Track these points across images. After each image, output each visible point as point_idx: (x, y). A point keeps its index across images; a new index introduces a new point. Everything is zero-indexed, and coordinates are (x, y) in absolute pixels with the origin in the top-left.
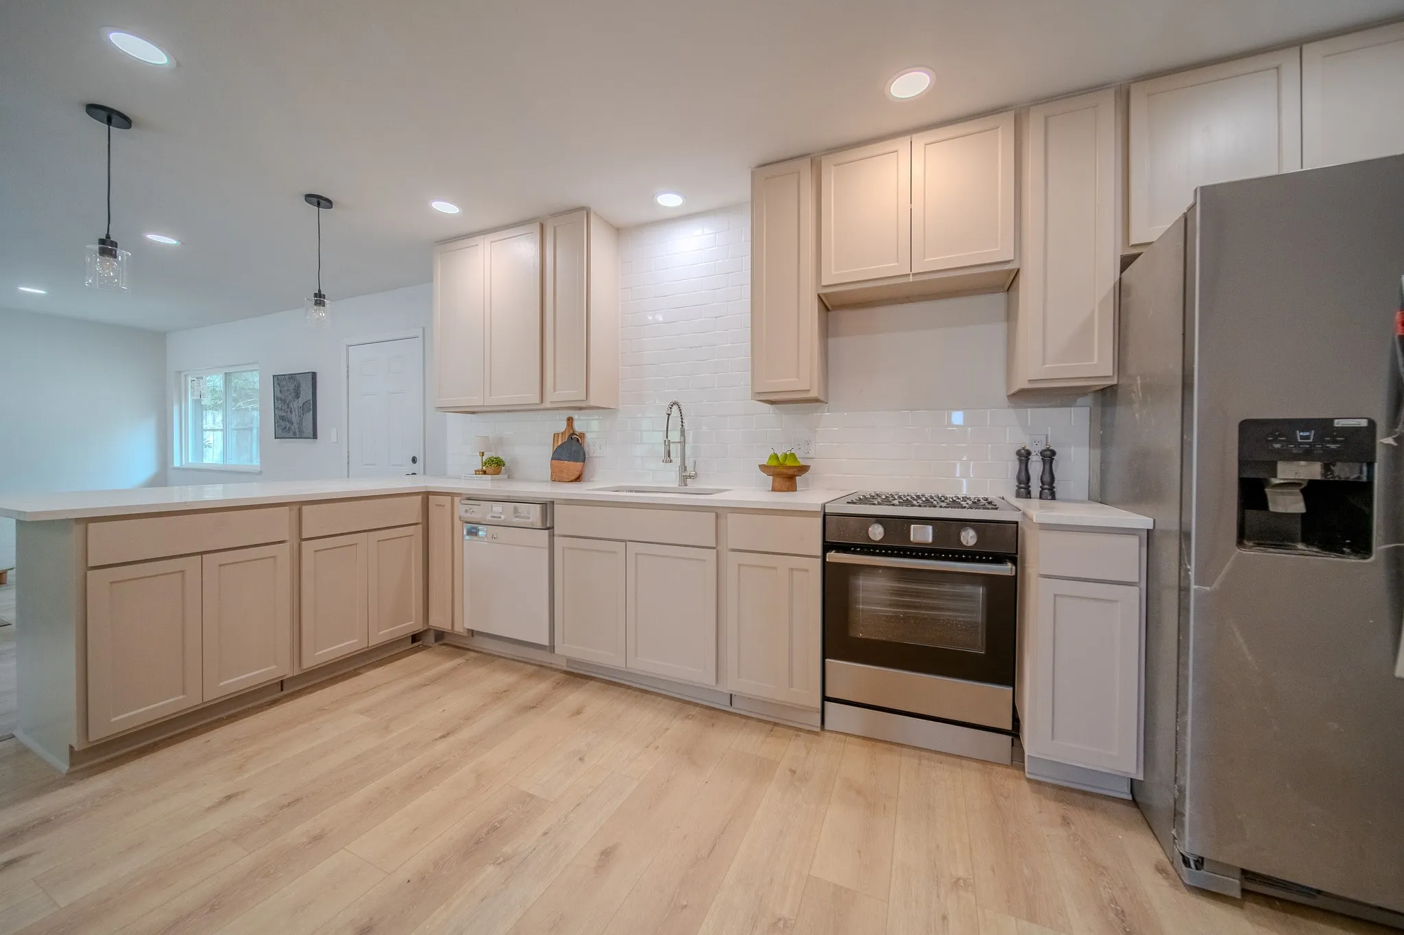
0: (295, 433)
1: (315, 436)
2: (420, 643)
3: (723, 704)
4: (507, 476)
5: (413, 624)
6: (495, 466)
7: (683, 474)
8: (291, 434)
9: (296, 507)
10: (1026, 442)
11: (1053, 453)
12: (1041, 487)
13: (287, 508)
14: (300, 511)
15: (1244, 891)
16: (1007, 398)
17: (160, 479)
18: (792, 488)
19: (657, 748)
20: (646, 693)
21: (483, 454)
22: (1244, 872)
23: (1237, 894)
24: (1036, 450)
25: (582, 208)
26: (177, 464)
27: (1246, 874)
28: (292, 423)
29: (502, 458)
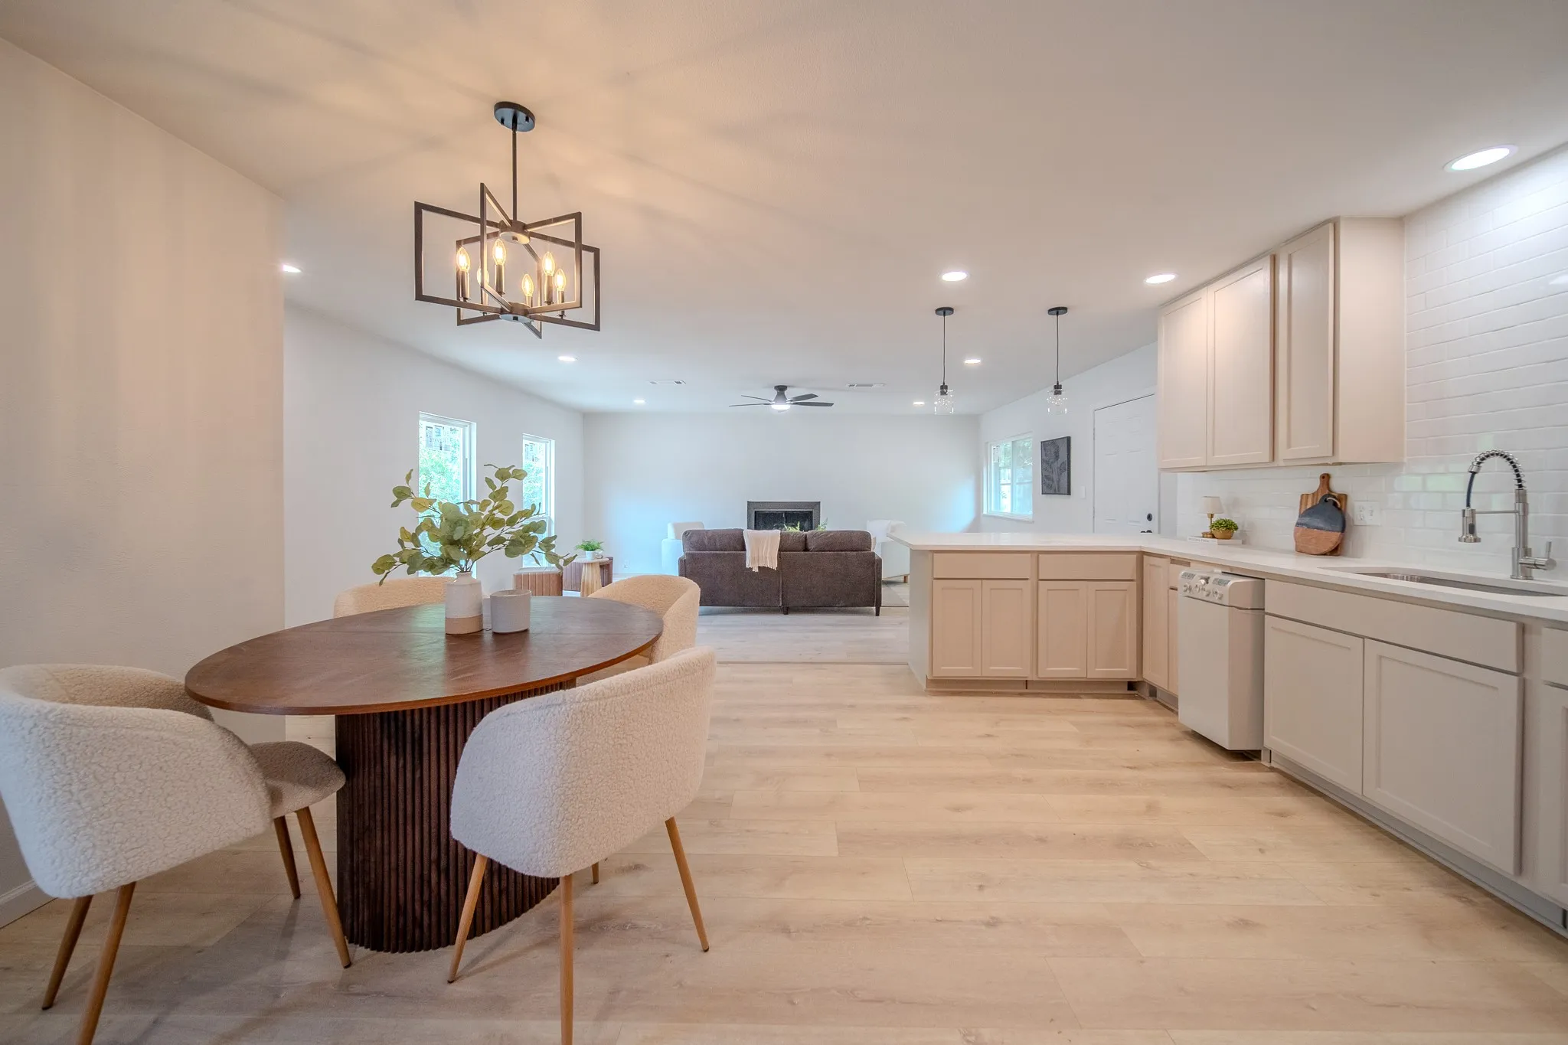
0: (1055, 490)
1: (1069, 493)
2: (1135, 692)
4: (1239, 542)
5: (1127, 671)
6: (1225, 530)
7: (1522, 560)
8: (1052, 491)
9: (1036, 555)
13: (1029, 555)
14: (1038, 557)
17: (975, 526)
21: (1212, 516)
26: (985, 512)
28: (1053, 481)
29: (1235, 520)
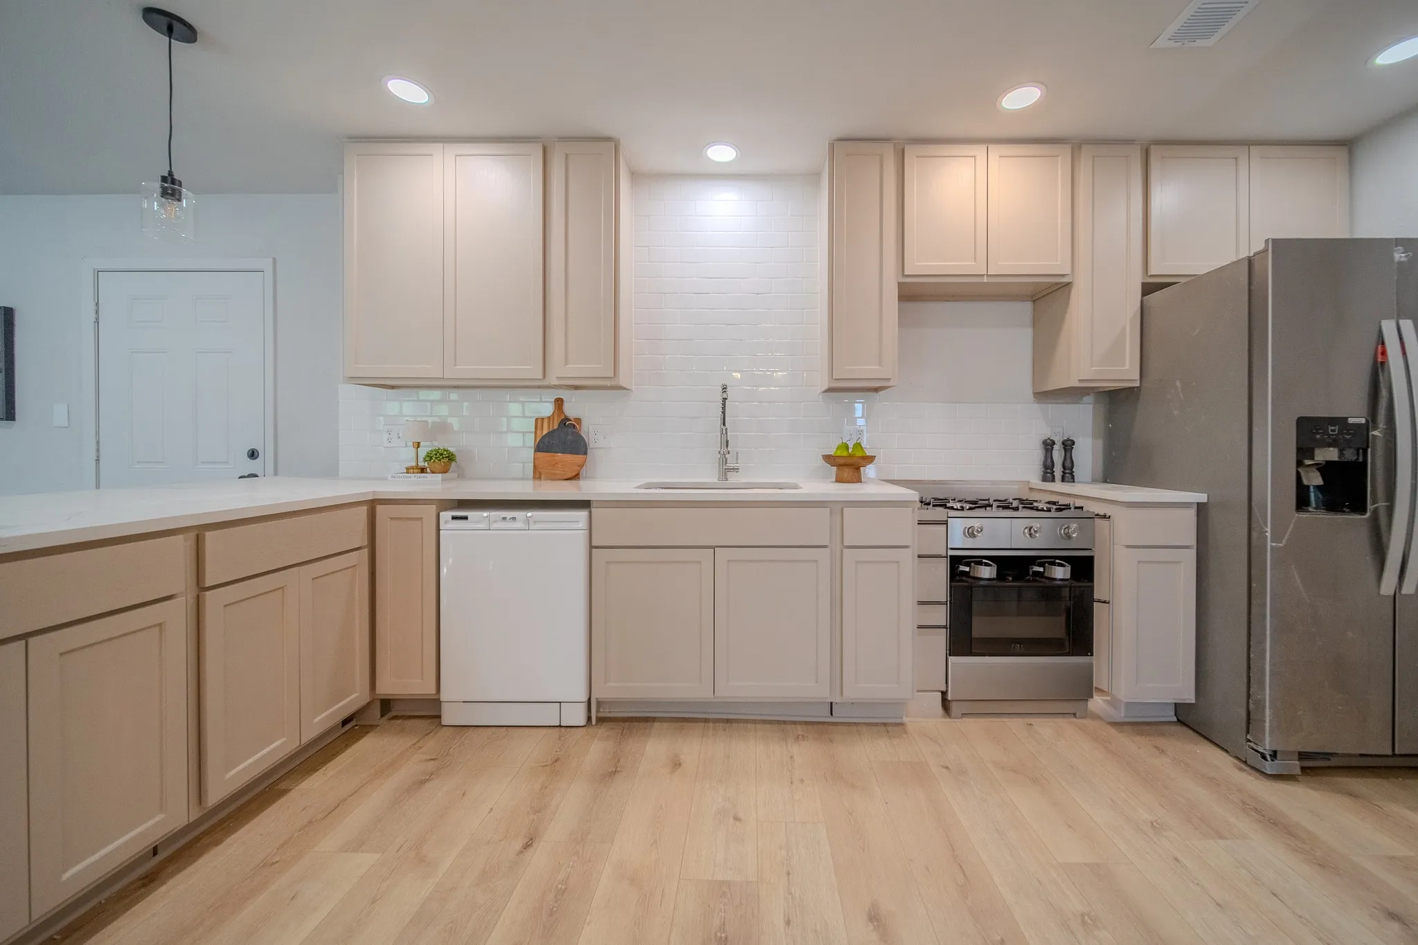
1: (10, 416)
2: (353, 723)
3: (823, 715)
4: (455, 475)
5: (356, 698)
6: (442, 461)
7: (725, 467)
9: (193, 536)
10: (1048, 433)
11: (1073, 443)
12: (1063, 472)
13: (181, 537)
15: (1303, 769)
16: (1032, 395)
18: (858, 480)
19: (802, 781)
20: (731, 723)
21: (418, 445)
22: (1300, 753)
23: (1298, 771)
24: (1058, 440)
25: (608, 139)
27: (1302, 756)
29: (452, 449)
